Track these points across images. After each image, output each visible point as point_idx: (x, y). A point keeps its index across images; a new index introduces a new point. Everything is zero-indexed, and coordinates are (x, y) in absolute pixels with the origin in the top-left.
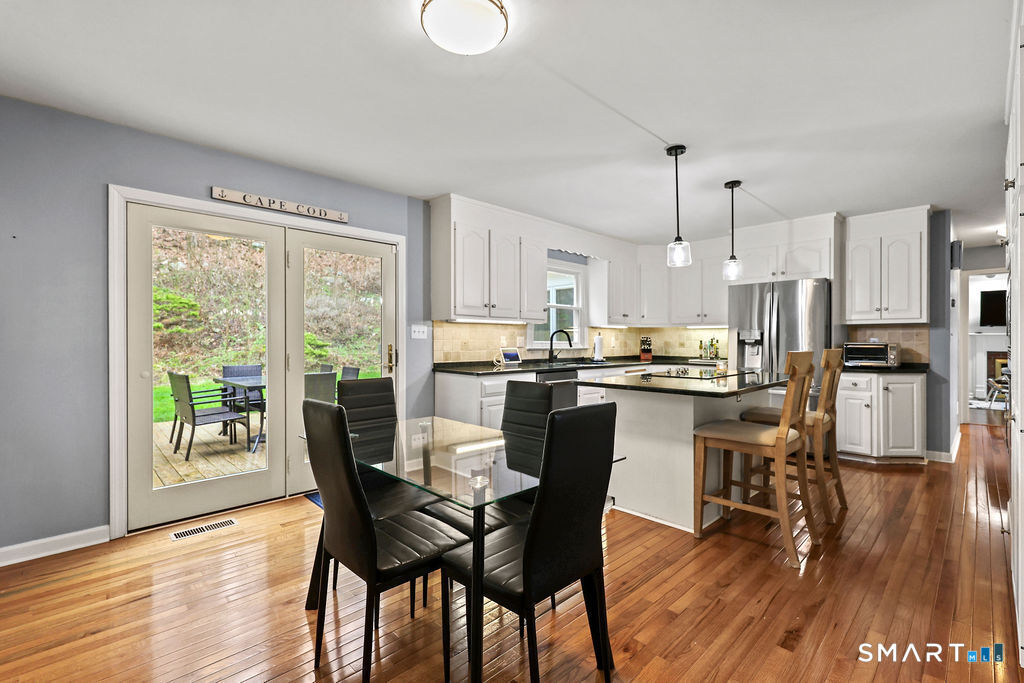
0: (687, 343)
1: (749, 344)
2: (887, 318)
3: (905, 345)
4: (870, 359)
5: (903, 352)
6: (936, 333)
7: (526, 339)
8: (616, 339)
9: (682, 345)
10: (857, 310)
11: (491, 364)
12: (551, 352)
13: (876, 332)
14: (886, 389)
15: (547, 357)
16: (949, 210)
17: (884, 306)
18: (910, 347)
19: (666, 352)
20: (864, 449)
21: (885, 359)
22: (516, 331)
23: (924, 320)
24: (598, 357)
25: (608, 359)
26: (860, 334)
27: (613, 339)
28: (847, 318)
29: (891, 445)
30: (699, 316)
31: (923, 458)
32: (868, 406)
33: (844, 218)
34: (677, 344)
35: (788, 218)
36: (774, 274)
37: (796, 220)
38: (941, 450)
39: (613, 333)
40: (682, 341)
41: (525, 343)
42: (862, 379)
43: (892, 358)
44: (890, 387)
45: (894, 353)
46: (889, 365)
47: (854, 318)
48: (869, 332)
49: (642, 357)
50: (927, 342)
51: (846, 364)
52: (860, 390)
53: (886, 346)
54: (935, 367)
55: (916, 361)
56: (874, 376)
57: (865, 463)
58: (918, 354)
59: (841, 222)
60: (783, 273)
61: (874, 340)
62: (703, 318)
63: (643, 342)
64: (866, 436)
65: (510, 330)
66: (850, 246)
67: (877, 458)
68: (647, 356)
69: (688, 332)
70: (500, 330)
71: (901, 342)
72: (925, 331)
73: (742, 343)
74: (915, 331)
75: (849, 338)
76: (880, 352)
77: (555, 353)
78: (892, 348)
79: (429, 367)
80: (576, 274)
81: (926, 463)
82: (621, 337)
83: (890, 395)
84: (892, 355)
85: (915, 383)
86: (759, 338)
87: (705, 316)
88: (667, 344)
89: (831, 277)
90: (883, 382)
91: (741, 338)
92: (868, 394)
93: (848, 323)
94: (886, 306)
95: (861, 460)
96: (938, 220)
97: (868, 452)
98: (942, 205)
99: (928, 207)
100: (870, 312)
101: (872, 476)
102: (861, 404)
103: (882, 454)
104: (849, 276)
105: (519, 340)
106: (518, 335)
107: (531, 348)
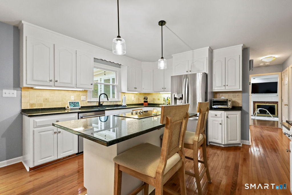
0: (160, 99)
1: (178, 99)
2: (228, 89)
3: (234, 99)
4: (222, 105)
5: (233, 102)
6: (244, 94)
7: (86, 97)
8: (134, 97)
9: (159, 99)
10: (217, 85)
11: (64, 109)
12: (99, 102)
13: (224, 94)
14: (227, 117)
15: (98, 105)
16: (249, 48)
17: (226, 84)
18: (236, 100)
19: (153, 102)
20: (219, 141)
21: (227, 105)
22: (81, 94)
23: (241, 90)
24: (124, 104)
25: (128, 105)
26: (218, 95)
27: (133, 97)
28: (213, 89)
29: (229, 139)
30: (163, 88)
31: (240, 144)
32: (221, 124)
33: (212, 50)
34: (157, 99)
35: (192, 50)
36: (187, 72)
37: (195, 50)
38: (246, 140)
39: (133, 95)
40: (158, 98)
41: (86, 99)
42: (219, 113)
43: (229, 105)
44: (229, 117)
45: (230, 102)
46: (228, 107)
47: (216, 89)
48: (221, 94)
49: (144, 104)
50: (241, 98)
51: (213, 107)
52: (218, 117)
53: (227, 100)
54: (244, 108)
55: (237, 105)
56: (223, 112)
57: (220, 146)
58: (238, 103)
59: (211, 51)
60: (190, 71)
61: (223, 97)
62: (164, 89)
63: (144, 98)
64: (220, 135)
65: (77, 93)
66: (215, 61)
67: (224, 145)
68: (146, 104)
69: (161, 95)
70: (71, 93)
71: (232, 98)
72: (240, 94)
73: (175, 99)
74: (237, 94)
75: (214, 97)
76: (225, 102)
77: (101, 103)
78: (230, 101)
79: (18, 111)
80: (116, 72)
81: (241, 146)
82: (137, 97)
83: (229, 119)
84: (229, 104)
85: (237, 114)
86: (181, 97)
87: (165, 88)
88: (154, 99)
89: (207, 72)
90: (226, 114)
91: (175, 97)
92: (221, 119)
93: (214, 91)
94: (227, 84)
95: (218, 145)
96: (245, 51)
97: (220, 142)
98: (247, 46)
99: (242, 45)
100: (221, 87)
101: (222, 152)
102: (218, 123)
103: (226, 143)
104: (214, 73)
105: (83, 98)
106: (82, 95)
107: (89, 101)
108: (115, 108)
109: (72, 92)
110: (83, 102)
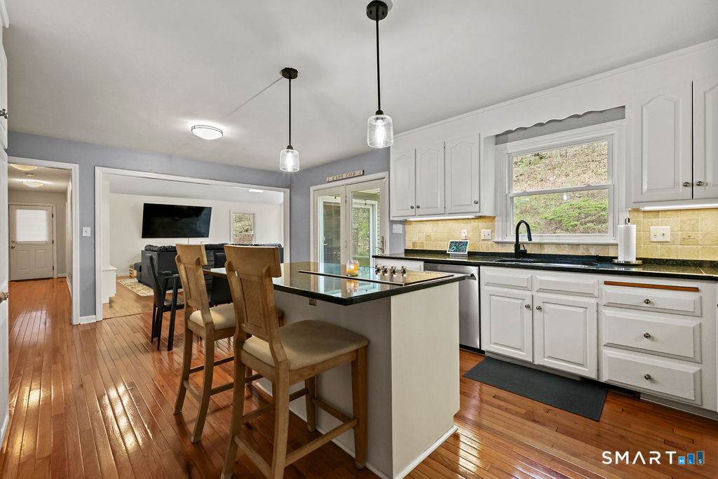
7: (493, 232)
12: (518, 245)
22: (480, 224)
41: (493, 236)
65: (473, 224)
70: (461, 224)
77: (523, 248)
105: (485, 232)
106: (484, 228)
107: (500, 240)
108: (579, 266)
109: (465, 221)
110: (486, 242)
